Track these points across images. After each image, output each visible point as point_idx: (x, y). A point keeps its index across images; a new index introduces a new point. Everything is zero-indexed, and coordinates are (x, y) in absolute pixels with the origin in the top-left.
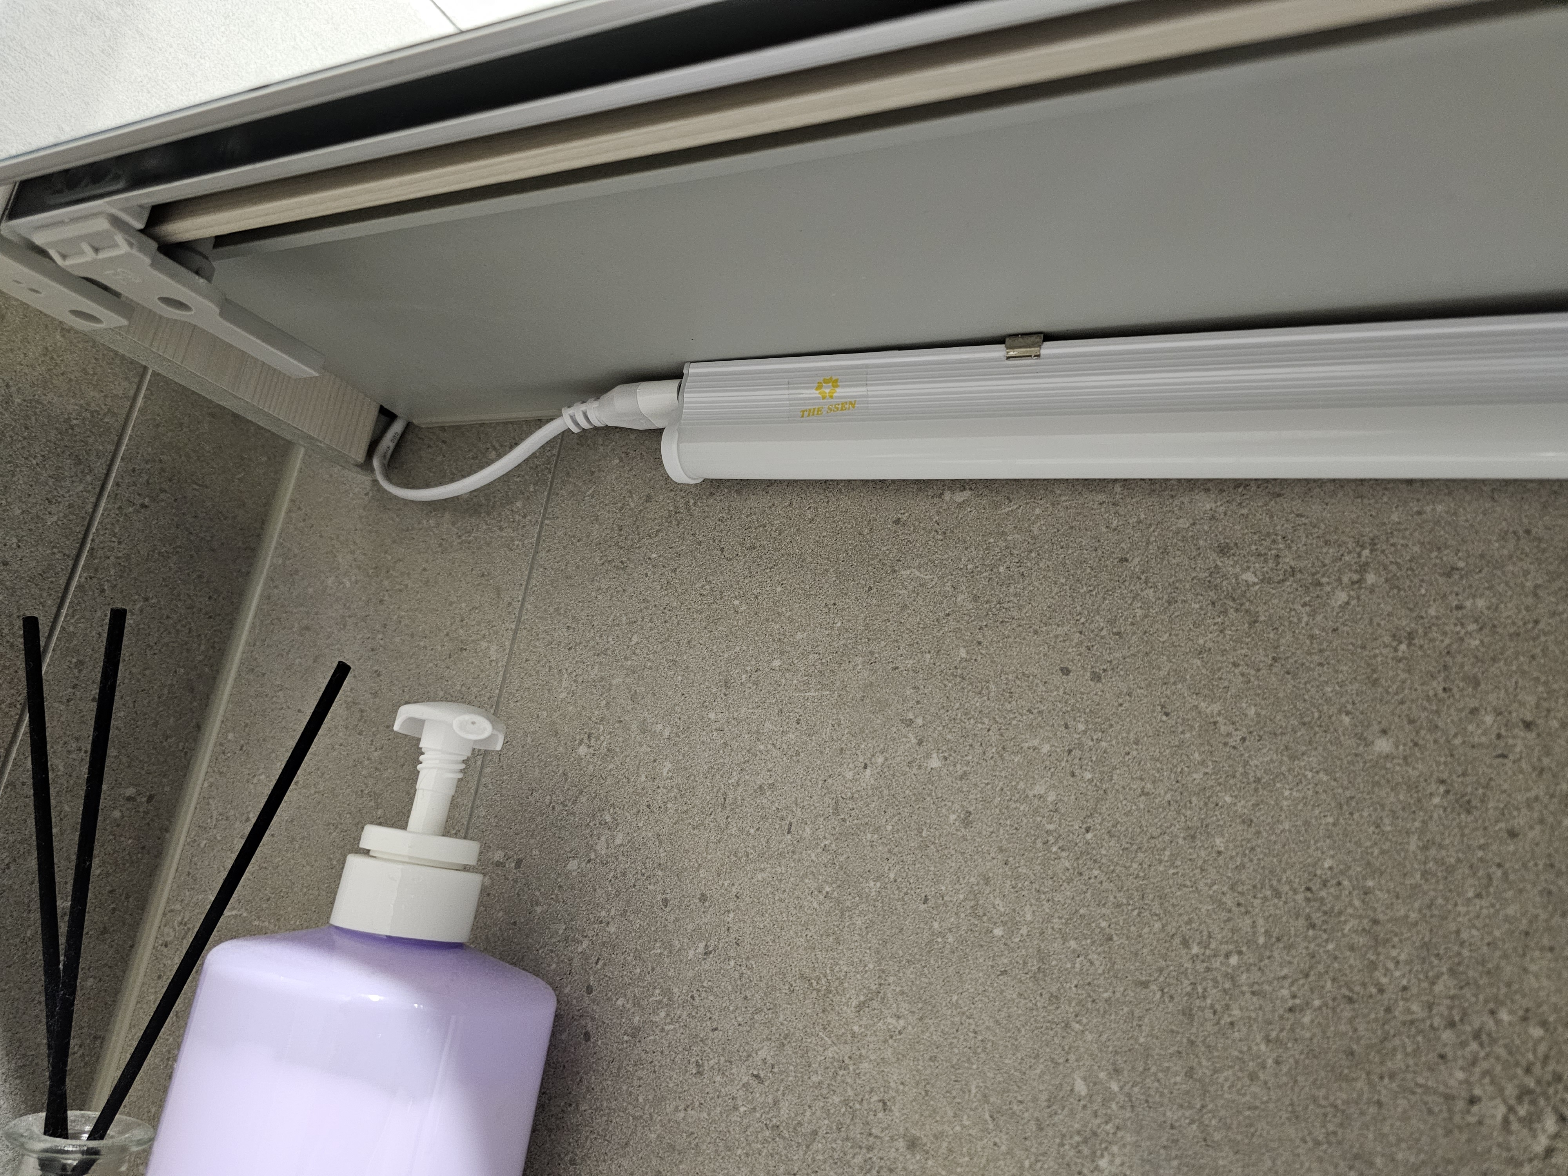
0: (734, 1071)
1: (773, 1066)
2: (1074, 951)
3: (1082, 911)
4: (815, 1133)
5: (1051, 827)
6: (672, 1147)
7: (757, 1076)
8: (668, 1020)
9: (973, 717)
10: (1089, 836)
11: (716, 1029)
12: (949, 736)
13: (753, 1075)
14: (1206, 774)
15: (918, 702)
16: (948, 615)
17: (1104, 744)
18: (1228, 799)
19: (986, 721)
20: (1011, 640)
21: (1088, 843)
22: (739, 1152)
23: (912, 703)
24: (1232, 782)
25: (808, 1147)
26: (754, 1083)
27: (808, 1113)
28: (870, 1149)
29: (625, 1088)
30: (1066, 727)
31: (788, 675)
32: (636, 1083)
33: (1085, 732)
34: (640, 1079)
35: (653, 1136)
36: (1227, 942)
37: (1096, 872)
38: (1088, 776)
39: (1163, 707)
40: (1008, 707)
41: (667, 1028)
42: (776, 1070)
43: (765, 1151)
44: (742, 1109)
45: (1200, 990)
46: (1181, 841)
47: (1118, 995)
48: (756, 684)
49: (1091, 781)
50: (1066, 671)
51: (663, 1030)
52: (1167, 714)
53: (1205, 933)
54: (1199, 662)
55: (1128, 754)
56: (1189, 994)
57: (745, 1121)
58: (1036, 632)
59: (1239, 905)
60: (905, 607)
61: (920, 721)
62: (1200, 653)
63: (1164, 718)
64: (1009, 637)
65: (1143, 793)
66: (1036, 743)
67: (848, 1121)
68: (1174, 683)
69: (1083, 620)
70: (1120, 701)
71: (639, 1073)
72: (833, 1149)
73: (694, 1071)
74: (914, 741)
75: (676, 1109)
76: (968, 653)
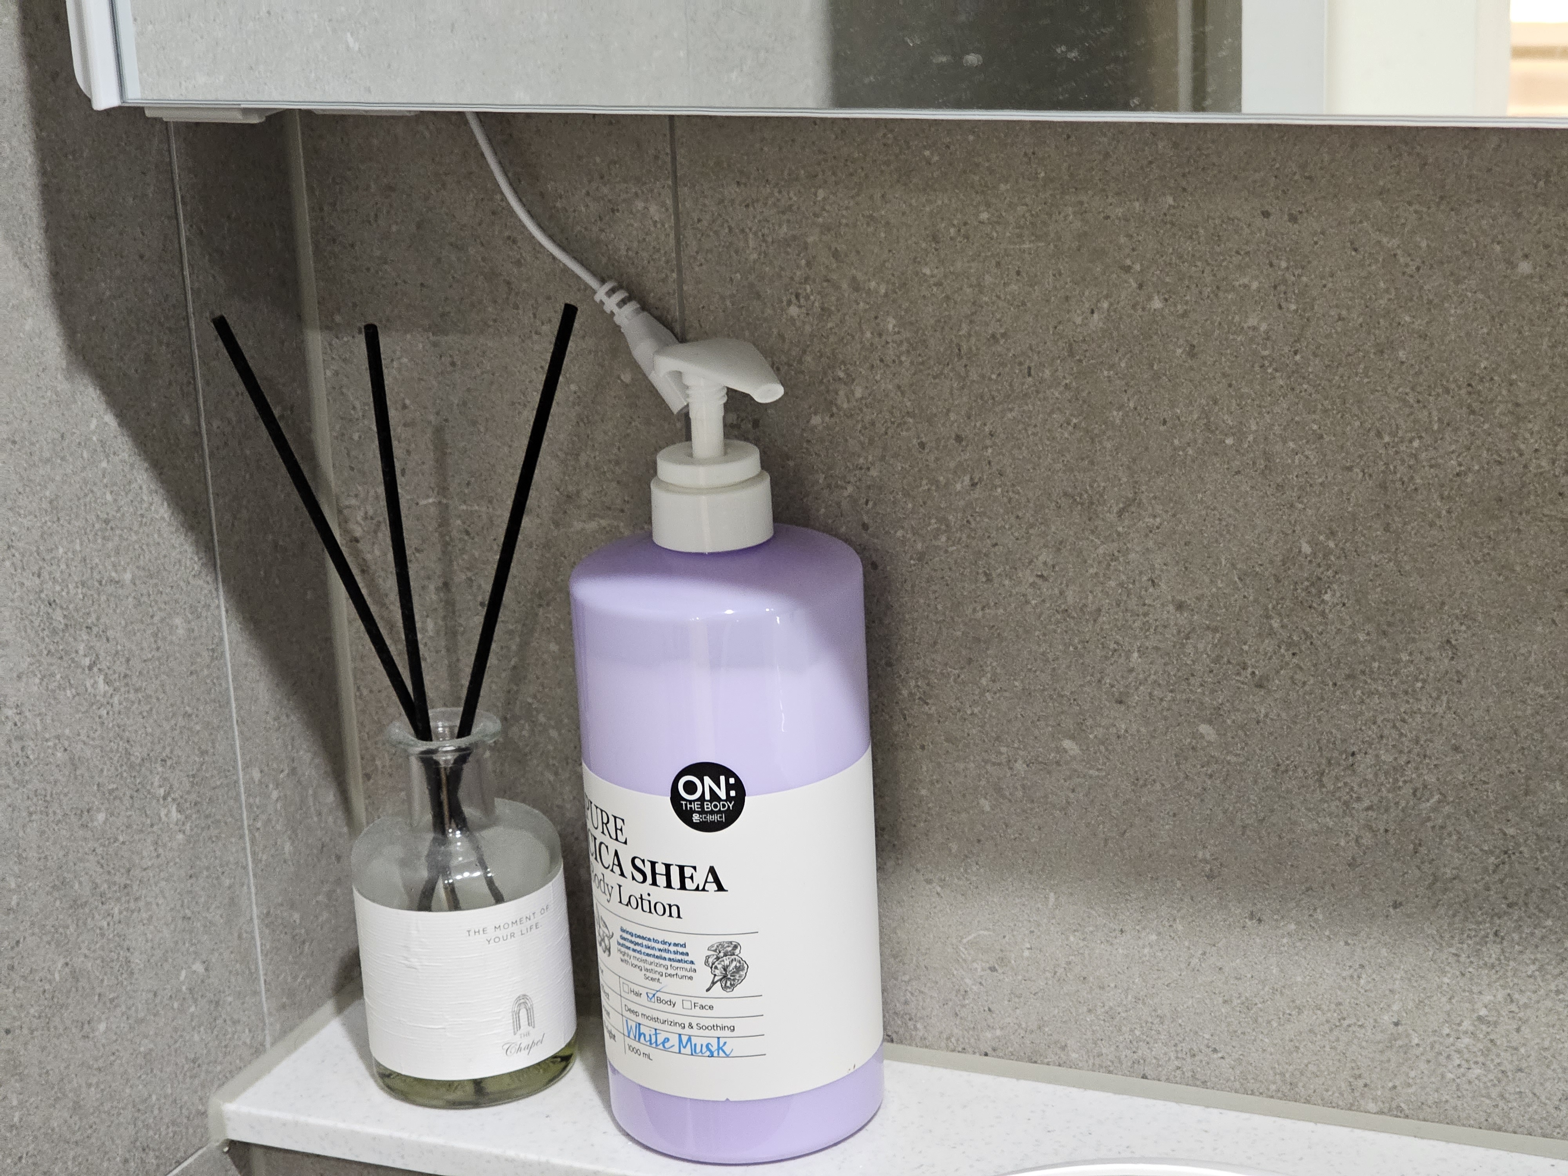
0: (1020, 575)
1: (1054, 566)
2: (1293, 450)
3: (1297, 419)
4: (1099, 610)
5: (1266, 353)
6: (977, 640)
7: (1041, 576)
8: (950, 543)
9: (1187, 261)
10: (1298, 358)
11: (996, 544)
12: (1167, 280)
13: (1038, 576)
14: (1389, 300)
15: (1133, 250)
16: (1151, 163)
17: (1304, 279)
18: (1408, 319)
19: (1199, 264)
20: (1214, 186)
21: (1296, 364)
22: (1037, 633)
23: (1127, 251)
24: (1410, 304)
25: (1095, 621)
26: (1039, 581)
27: (1090, 597)
28: (1146, 615)
29: (922, 601)
30: (1271, 265)
31: (998, 228)
32: (932, 596)
33: (1287, 268)
34: (935, 592)
35: (959, 633)
36: (1410, 431)
37: (1305, 386)
38: (1293, 307)
39: (1352, 243)
40: (1218, 249)
41: (950, 549)
42: (1057, 569)
43: (1059, 631)
44: (1033, 602)
45: (1392, 467)
46: (1372, 356)
47: (1329, 478)
48: (967, 237)
49: (1296, 311)
50: (1266, 214)
51: (946, 551)
52: (1356, 250)
53: (1394, 426)
54: (1380, 203)
55: (1325, 286)
56: (1383, 472)
57: (1038, 610)
58: (1236, 178)
59: (1418, 402)
60: (1107, 155)
61: (1138, 267)
62: (1381, 193)
63: (1353, 253)
64: (1210, 183)
65: (1340, 318)
66: (1246, 280)
67: (1125, 598)
68: (1361, 222)
69: (1277, 165)
70: (1315, 239)
71: (934, 588)
72: (1117, 620)
73: (984, 579)
74: (1134, 285)
75: (974, 610)
76: (1174, 200)
